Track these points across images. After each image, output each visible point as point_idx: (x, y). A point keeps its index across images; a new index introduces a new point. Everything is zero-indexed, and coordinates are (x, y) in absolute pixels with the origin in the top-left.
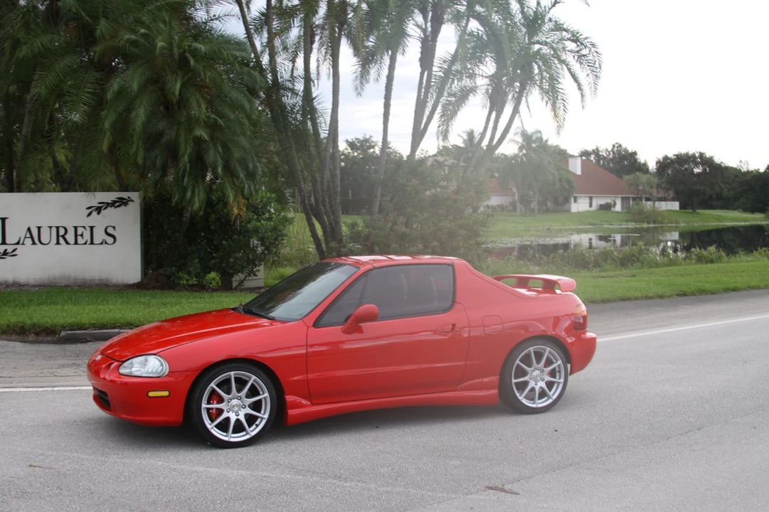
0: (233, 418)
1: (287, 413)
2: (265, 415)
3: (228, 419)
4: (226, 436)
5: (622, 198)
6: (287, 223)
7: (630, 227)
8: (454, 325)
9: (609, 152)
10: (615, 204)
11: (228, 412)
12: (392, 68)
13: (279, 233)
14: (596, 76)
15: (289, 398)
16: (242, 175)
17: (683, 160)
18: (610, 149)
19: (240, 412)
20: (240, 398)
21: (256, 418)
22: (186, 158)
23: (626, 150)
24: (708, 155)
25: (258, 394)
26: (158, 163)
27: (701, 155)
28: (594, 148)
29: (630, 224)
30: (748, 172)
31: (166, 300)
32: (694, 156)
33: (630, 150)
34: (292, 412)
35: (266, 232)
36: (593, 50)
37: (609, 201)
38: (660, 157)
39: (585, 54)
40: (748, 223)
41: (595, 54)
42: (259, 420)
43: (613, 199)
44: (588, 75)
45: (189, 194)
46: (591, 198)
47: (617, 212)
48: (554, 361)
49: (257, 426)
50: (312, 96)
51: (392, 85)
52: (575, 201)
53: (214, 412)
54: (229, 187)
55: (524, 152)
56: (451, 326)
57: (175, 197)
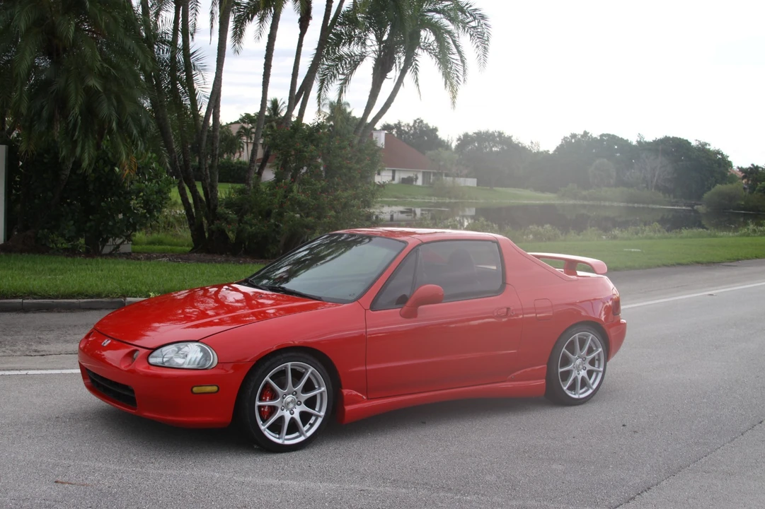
0: (288, 416)
1: (344, 409)
2: (321, 412)
3: (282, 418)
4: (279, 438)
5: (424, 173)
6: (172, 185)
7: (433, 201)
8: (508, 309)
9: (411, 127)
10: (417, 178)
11: (283, 410)
12: (274, 27)
13: (164, 196)
14: (485, 48)
15: (345, 392)
16: (135, 132)
17: (483, 138)
18: (411, 124)
19: (294, 410)
20: (295, 393)
21: (310, 415)
22: (77, 110)
23: (427, 126)
24: (507, 134)
25: (313, 389)
26: (45, 114)
27: (500, 134)
28: (397, 123)
29: (433, 198)
30: (538, 153)
31: (53, 266)
32: (493, 134)
33: (431, 125)
34: (348, 408)
35: (151, 195)
36: (482, 21)
37: (411, 175)
38: (461, 134)
39: (474, 25)
40: (542, 202)
41: (484, 26)
42: (313, 418)
43: (415, 173)
44: (477, 47)
45: (78, 150)
46: (394, 172)
47: (419, 186)
48: (594, 349)
49: (312, 425)
50: (189, 51)
51: (273, 45)
52: (379, 174)
53: (266, 410)
54: (121, 144)
55: (332, 123)
56: (505, 310)
57: (62, 152)
